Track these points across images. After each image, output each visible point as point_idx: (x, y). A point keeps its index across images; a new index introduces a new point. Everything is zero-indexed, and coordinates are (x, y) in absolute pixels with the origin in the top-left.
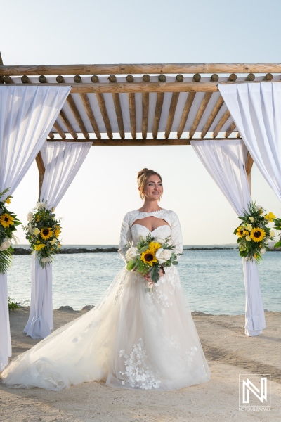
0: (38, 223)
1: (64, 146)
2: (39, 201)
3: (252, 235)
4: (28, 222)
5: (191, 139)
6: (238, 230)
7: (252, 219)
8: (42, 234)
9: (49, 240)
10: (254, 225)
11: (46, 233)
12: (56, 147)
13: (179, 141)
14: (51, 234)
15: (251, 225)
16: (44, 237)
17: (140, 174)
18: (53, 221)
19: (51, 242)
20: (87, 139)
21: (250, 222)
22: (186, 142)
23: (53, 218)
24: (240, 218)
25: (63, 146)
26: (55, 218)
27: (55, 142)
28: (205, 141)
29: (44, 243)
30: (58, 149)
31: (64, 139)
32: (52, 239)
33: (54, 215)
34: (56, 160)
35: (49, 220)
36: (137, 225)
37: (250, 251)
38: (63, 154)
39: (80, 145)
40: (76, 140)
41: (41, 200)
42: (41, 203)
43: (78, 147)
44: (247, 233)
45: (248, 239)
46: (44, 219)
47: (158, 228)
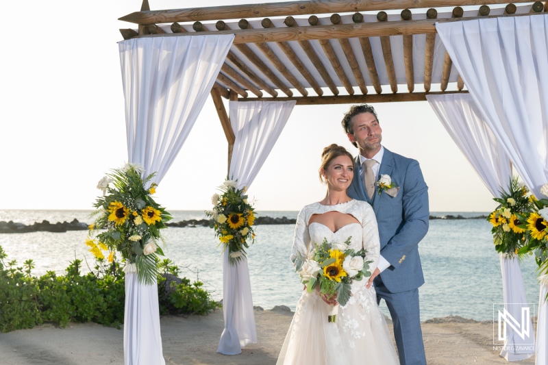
0: (225, 207)
1: (260, 106)
2: (228, 179)
3: (512, 224)
4: (214, 206)
5: (428, 92)
6: (492, 216)
7: (512, 201)
8: (229, 221)
9: (239, 229)
10: (514, 210)
11: (235, 220)
12: (249, 108)
13: (412, 96)
14: (241, 221)
15: (509, 209)
16: (232, 226)
17: (326, 151)
18: (245, 204)
19: (241, 231)
20: (290, 97)
21: (509, 205)
22: (421, 97)
23: (244, 200)
24: (495, 199)
25: (258, 107)
26: (248, 201)
27: (249, 102)
28: (446, 95)
29: (232, 234)
30: (252, 110)
31: (260, 98)
32: (243, 227)
33: (246, 197)
34: (249, 126)
35: (240, 204)
36: (315, 224)
37: (509, 245)
38: (259, 117)
39: (280, 105)
40: (275, 98)
41: (230, 177)
42: (230, 181)
43: (277, 107)
44: (504, 221)
45: (506, 228)
46: (233, 202)
47: (344, 228)
